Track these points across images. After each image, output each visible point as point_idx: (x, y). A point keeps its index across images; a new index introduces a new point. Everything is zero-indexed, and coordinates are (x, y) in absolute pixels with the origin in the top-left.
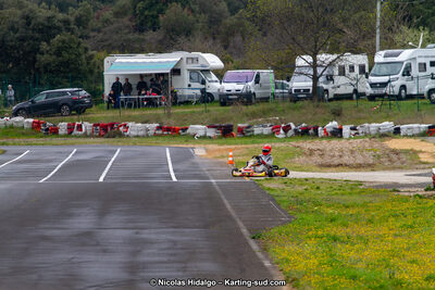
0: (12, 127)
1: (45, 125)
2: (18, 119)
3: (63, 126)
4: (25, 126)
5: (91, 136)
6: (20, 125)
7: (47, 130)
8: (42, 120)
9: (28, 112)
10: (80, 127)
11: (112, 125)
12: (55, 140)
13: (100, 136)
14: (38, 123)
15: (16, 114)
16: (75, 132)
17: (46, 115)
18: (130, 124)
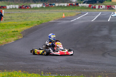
0: (83, 6)
1: (92, 6)
2: (85, 4)
3: (97, 7)
4: (87, 6)
5: (105, 9)
6: (85, 6)
7: (93, 7)
8: (91, 5)
9: (88, 3)
10: (102, 7)
11: (110, 6)
12: (95, 10)
13: (107, 9)
14: (90, 5)
15: (84, 3)
16: (100, 8)
17: (92, 3)
18: (115, 6)
